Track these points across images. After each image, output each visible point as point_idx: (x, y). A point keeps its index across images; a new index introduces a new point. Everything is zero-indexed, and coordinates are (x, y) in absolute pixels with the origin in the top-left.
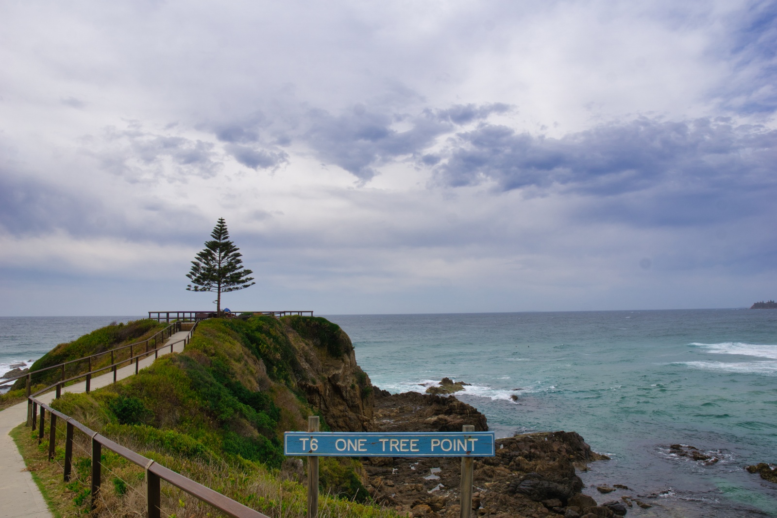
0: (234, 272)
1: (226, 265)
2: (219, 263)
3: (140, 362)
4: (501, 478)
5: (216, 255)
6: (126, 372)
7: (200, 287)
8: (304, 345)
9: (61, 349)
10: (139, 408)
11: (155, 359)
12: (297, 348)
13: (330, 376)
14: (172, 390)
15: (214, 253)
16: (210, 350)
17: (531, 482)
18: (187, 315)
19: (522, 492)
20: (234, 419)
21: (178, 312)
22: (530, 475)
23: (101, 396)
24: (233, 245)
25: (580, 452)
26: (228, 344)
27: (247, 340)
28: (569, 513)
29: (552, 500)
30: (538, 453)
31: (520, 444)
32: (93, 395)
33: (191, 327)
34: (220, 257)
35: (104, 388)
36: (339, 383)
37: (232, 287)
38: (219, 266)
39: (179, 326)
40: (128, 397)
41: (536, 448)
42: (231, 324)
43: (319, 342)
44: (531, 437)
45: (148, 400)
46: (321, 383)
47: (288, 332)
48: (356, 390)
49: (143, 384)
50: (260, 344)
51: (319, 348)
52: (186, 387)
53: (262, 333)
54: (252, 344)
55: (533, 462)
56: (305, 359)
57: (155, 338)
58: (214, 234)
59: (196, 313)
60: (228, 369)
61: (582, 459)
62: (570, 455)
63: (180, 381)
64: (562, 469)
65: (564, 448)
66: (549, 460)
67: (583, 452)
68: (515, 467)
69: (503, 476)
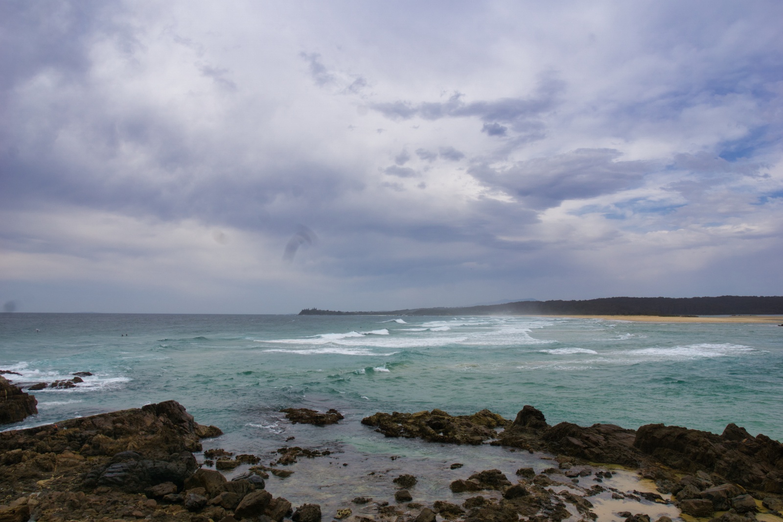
4: (67, 469)
17: (125, 465)
19: (108, 483)
22: (122, 456)
25: (182, 424)
28: (192, 498)
29: (161, 485)
30: (127, 428)
41: (123, 422)
55: (121, 440)
61: (186, 432)
62: (169, 429)
64: (167, 444)
65: (161, 421)
66: (145, 434)
67: (187, 424)
68: (91, 451)
69: (71, 466)
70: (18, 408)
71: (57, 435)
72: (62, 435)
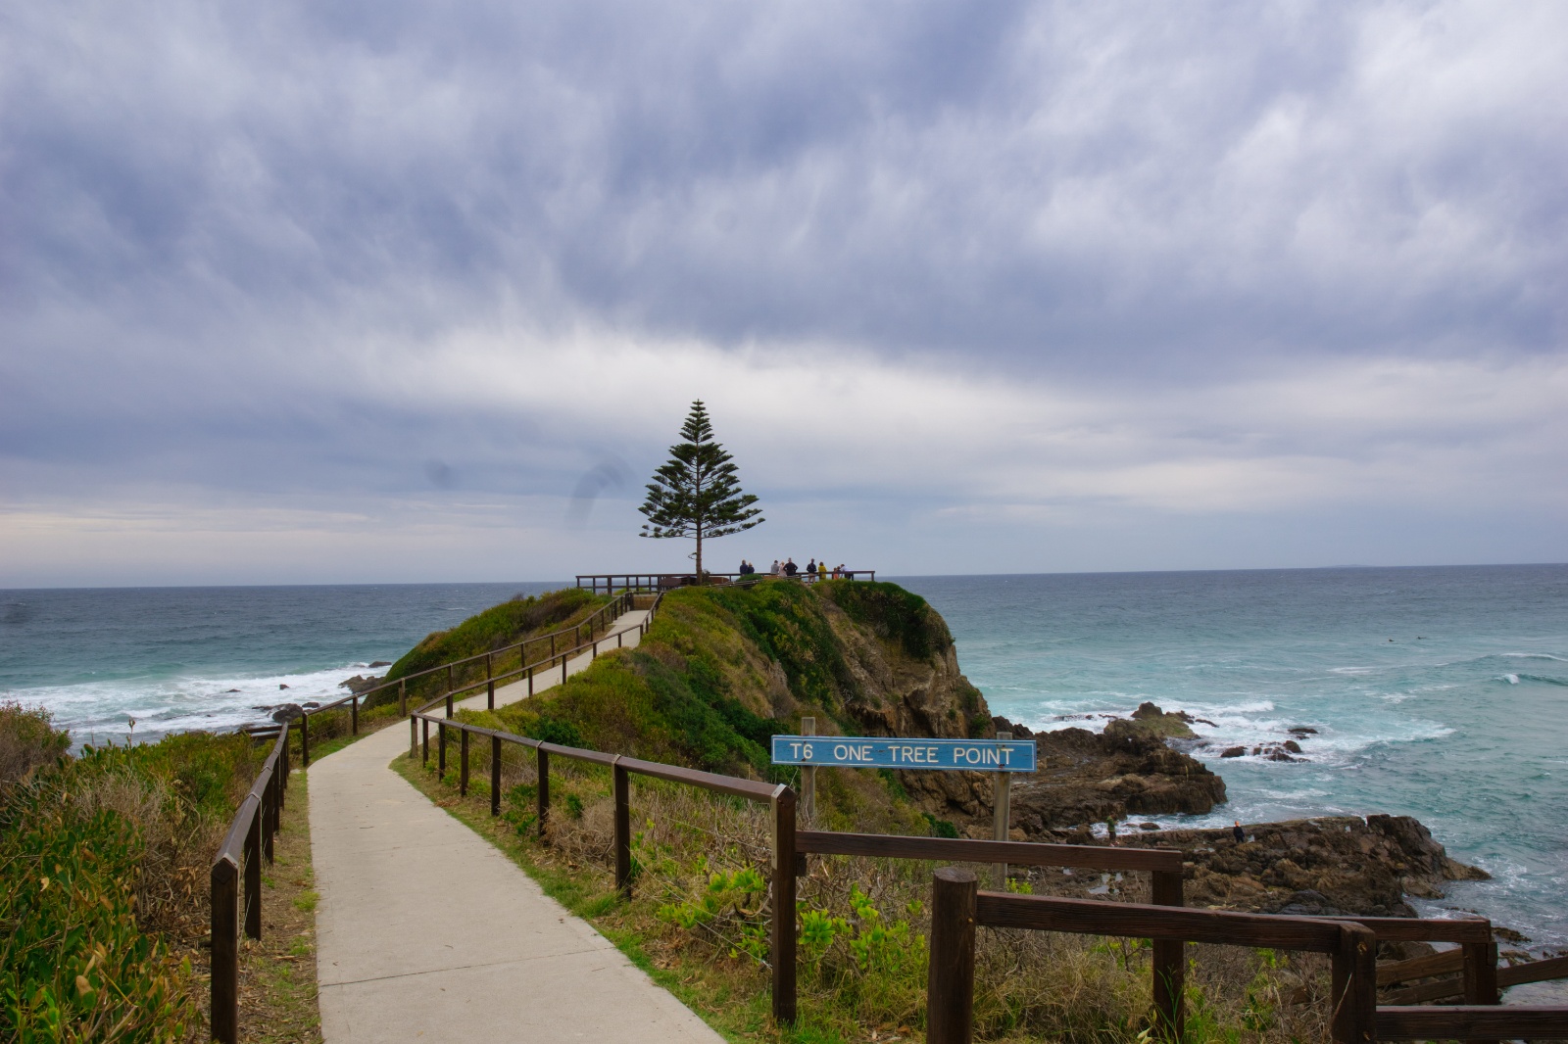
0: (725, 501)
1: (710, 487)
2: (698, 485)
3: (568, 664)
4: (1242, 898)
5: (691, 469)
6: (547, 680)
7: (665, 529)
8: (858, 635)
9: (434, 642)
10: (572, 737)
11: (592, 658)
12: (844, 640)
13: (908, 695)
14: (623, 711)
15: (688, 466)
16: (685, 643)
17: (1304, 908)
18: (643, 581)
20: (728, 762)
21: (628, 576)
22: (1304, 896)
23: (513, 717)
24: (721, 449)
25: (1419, 858)
26: (716, 633)
27: (751, 625)
30: (1325, 854)
31: (1289, 835)
32: (500, 714)
33: (651, 603)
34: (698, 473)
35: (514, 704)
36: (926, 708)
37: (721, 528)
38: (698, 489)
39: (629, 603)
40: (555, 720)
41: (1322, 844)
42: (722, 597)
43: (886, 630)
44: (1316, 824)
45: (586, 727)
46: (890, 707)
47: (827, 610)
48: (957, 722)
49: (575, 699)
50: (776, 634)
51: (886, 641)
52: (646, 706)
53: (778, 613)
54: (761, 633)
55: (1312, 872)
56: (861, 662)
57: (590, 622)
58: (687, 430)
59: (659, 576)
60: (717, 678)
61: (1425, 872)
62: (1397, 863)
63: (636, 696)
64: (1373, 888)
65: (1385, 848)
66: (1346, 869)
67: (1427, 859)
68: (1273, 879)
69: (1246, 895)
70: (1201, 795)
71: (1236, 850)
72: (1242, 851)
